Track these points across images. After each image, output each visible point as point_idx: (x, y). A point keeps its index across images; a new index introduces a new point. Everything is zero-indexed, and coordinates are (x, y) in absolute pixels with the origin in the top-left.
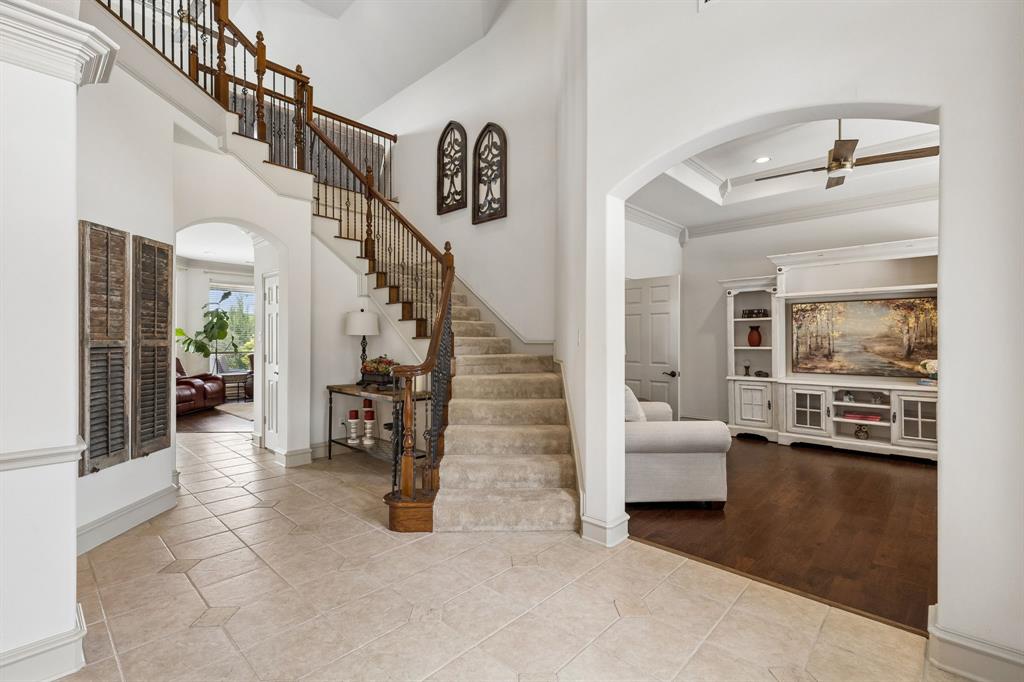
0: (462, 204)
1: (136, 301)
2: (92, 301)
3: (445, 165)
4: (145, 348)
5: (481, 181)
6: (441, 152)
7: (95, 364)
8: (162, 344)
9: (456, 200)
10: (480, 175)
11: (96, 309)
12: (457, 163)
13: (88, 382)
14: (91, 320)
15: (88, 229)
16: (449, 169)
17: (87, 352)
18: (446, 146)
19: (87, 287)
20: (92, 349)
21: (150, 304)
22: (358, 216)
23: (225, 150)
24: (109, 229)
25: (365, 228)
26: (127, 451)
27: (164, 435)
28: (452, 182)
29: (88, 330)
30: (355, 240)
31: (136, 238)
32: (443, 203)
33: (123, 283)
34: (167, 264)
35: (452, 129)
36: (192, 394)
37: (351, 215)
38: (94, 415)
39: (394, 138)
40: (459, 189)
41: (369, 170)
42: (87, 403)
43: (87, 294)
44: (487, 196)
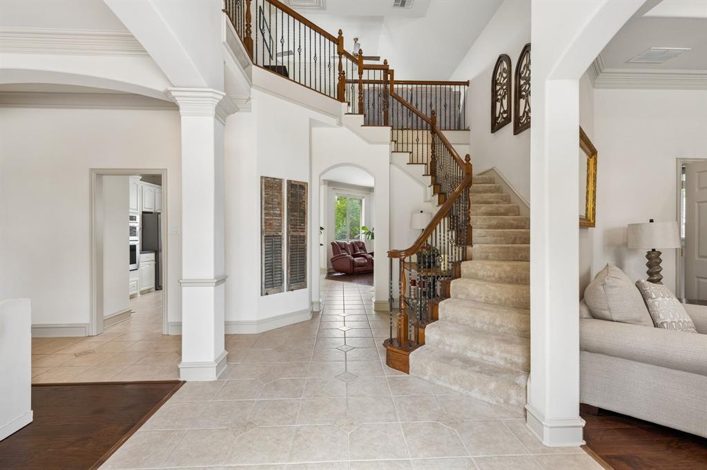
0: (508, 120)
1: (288, 213)
2: (265, 214)
3: (497, 92)
4: (292, 236)
5: (521, 96)
6: (494, 82)
7: (267, 244)
8: (302, 234)
9: (504, 118)
10: (520, 92)
11: (267, 217)
12: (504, 87)
13: (264, 252)
14: (265, 223)
15: (264, 180)
16: (500, 95)
17: (263, 238)
18: (498, 77)
19: (263, 207)
20: (266, 236)
21: (296, 214)
22: (425, 146)
23: (340, 124)
24: (274, 178)
25: (430, 154)
26: (283, 287)
27: (303, 281)
28: (502, 105)
29: (264, 228)
30: (423, 164)
31: (289, 182)
32: (496, 122)
33: (281, 204)
34: (304, 193)
35: (502, 61)
36: (365, 263)
37: (420, 146)
38: (267, 268)
39: (467, 83)
40: (506, 109)
41: (433, 113)
42: (264, 262)
43: (263, 210)
44: (525, 107)
